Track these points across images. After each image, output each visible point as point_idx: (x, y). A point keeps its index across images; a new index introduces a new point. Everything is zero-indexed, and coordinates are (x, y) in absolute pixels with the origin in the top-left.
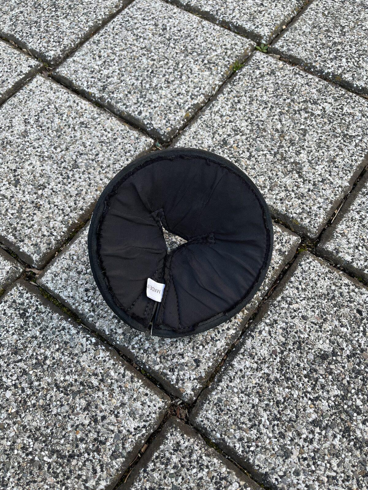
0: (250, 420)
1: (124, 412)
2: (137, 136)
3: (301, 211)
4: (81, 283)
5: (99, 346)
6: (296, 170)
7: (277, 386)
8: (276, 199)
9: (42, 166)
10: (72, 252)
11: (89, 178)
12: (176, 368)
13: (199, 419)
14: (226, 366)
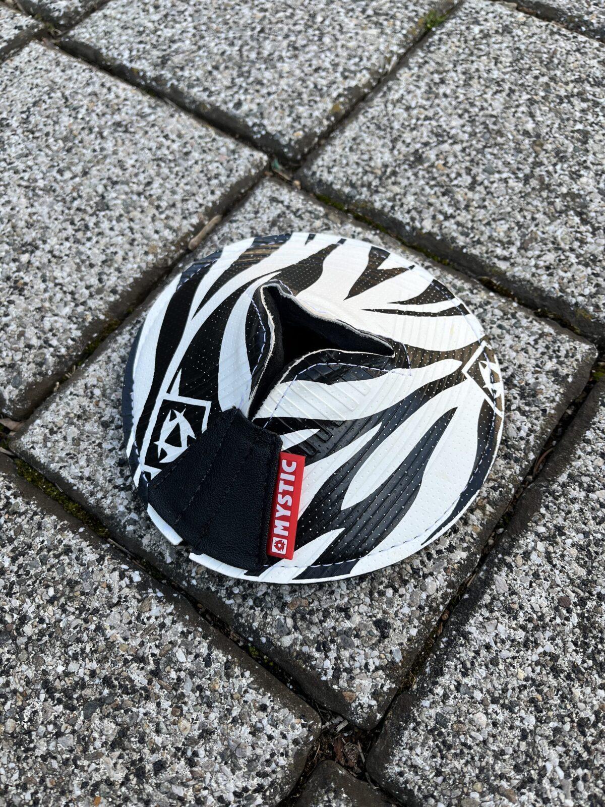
0: (517, 769)
1: (209, 752)
2: (232, 147)
3: (594, 290)
4: (110, 447)
5: (150, 590)
6: (573, 209)
7: (577, 685)
8: (536, 266)
9: (32, 206)
10: (91, 381)
11: (131, 229)
12: (333, 641)
13: (393, 769)
14: (451, 635)
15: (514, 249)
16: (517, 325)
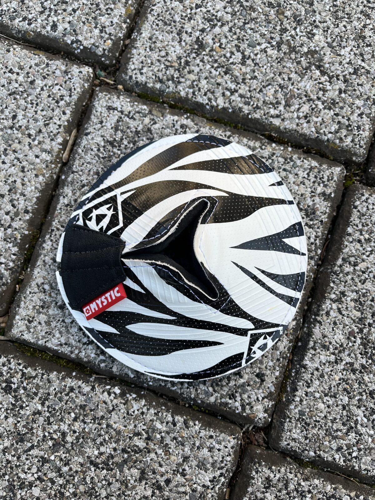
0: (344, 424)
3: (337, 127)
4: (70, 321)
5: (128, 395)
6: (314, 64)
8: (298, 118)
10: (40, 281)
11: (18, 159)
12: (236, 392)
13: (284, 443)
14: (297, 368)
15: (281, 108)
16: (294, 166)
